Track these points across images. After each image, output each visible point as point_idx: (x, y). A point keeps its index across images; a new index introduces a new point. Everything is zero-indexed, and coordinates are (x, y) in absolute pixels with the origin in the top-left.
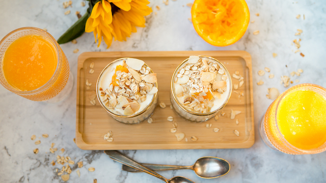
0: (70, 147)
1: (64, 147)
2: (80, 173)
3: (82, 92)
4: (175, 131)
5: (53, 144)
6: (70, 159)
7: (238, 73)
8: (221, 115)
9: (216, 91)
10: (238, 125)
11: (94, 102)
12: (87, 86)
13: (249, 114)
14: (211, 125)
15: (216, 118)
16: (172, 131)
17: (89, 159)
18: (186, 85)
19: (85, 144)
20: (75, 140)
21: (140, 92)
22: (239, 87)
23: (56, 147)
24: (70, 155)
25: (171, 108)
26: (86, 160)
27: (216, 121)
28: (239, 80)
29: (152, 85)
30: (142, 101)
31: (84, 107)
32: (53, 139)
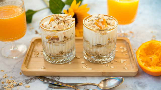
0: (16, 76)
1: (12, 76)
2: (19, 88)
3: (31, 51)
4: (86, 67)
5: (6, 74)
6: (14, 81)
7: (123, 46)
8: (115, 61)
9: (109, 24)
10: (126, 65)
11: (37, 55)
12: (35, 50)
13: (132, 60)
14: (108, 65)
15: (112, 62)
16: (84, 67)
17: (27, 82)
18: (92, 21)
19: (26, 69)
20: (20, 73)
21: (65, 23)
22: (124, 51)
23: (7, 76)
24: (16, 80)
25: (84, 58)
26: (26, 82)
27: (112, 63)
28: (123, 49)
29: (72, 21)
30: (65, 27)
31: (31, 57)
32: (7, 73)
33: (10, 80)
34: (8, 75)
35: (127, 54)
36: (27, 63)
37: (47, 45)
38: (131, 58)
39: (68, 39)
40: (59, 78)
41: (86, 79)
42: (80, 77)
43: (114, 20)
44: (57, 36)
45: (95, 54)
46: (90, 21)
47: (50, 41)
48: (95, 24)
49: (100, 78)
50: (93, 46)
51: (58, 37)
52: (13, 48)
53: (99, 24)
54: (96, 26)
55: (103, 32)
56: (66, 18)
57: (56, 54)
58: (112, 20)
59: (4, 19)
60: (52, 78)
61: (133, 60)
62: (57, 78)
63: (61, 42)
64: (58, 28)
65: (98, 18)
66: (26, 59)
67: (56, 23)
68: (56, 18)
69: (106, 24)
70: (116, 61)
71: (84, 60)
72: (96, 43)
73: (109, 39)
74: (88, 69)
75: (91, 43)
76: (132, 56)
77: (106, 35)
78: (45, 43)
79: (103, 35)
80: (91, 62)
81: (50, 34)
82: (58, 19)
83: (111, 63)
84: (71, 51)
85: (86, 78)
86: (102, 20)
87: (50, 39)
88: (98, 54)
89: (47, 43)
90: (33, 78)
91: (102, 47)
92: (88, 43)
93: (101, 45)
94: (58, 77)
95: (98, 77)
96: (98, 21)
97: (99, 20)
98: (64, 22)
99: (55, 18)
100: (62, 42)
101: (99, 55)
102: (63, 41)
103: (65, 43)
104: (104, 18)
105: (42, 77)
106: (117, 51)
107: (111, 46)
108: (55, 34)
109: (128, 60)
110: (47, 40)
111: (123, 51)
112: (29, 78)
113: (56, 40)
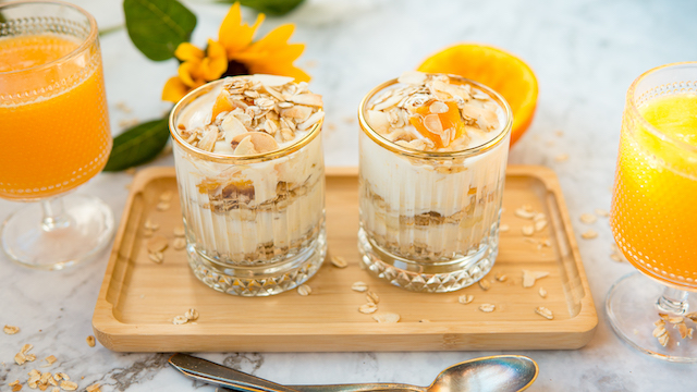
0: (72, 354)
1: (56, 354)
3: (132, 237)
4: (372, 310)
5: (27, 346)
6: (66, 378)
7: (529, 207)
8: (498, 280)
9: (473, 124)
10: (544, 297)
11: (160, 256)
12: (147, 229)
13: (571, 275)
14: (470, 298)
15: (485, 284)
16: (365, 309)
17: (122, 380)
18: (396, 110)
19: (116, 324)
20: (90, 339)
21: (279, 121)
22: (535, 231)
23: (34, 352)
24: (71, 371)
25: (362, 267)
26: (114, 381)
27: (485, 290)
28: (531, 219)
29: (310, 109)
30: (283, 140)
31: (132, 263)
32: (30, 338)
33: (45, 371)
34: (38, 347)
35: (548, 242)
36: (118, 294)
37: (205, 219)
38: (568, 265)
39: (297, 192)
40: (257, 358)
41: (373, 362)
42: (350, 356)
43: (494, 103)
44: (247, 179)
45: (413, 250)
46: (390, 108)
47: (216, 203)
48: (410, 123)
49: (435, 356)
50: (402, 219)
51: (254, 184)
52: (55, 222)
53: (428, 125)
54: (416, 133)
55: (448, 163)
56: (285, 93)
57: (243, 257)
58: (485, 100)
59: (13, 105)
60: (227, 359)
61: (577, 273)
62: (252, 362)
63: (266, 203)
64: (251, 145)
65: (426, 98)
66: (114, 274)
67: (240, 123)
68: (242, 97)
69: (459, 126)
70: (502, 279)
71: (364, 274)
72: (416, 208)
73: (473, 190)
74: (383, 320)
75: (395, 205)
76: (571, 254)
77: (463, 173)
78: (196, 211)
79: (449, 176)
80: (393, 286)
81: (218, 172)
82: (250, 101)
83: (479, 290)
84: (308, 237)
85: (375, 358)
86: (444, 109)
87: (217, 194)
88: (426, 251)
89: (205, 210)
90: (147, 359)
91: (444, 225)
92: (382, 207)
93: (437, 215)
94: (255, 353)
95: (425, 355)
96: (425, 112)
97: (431, 108)
98: (278, 114)
99: (235, 98)
100: (268, 206)
101: (431, 256)
102: (276, 202)
103: (281, 208)
104: (450, 96)
105: (185, 359)
106: (505, 232)
107: (481, 218)
108: (239, 173)
109: (556, 272)
110: (206, 198)
111: (529, 230)
112: (129, 362)
113: (242, 198)
